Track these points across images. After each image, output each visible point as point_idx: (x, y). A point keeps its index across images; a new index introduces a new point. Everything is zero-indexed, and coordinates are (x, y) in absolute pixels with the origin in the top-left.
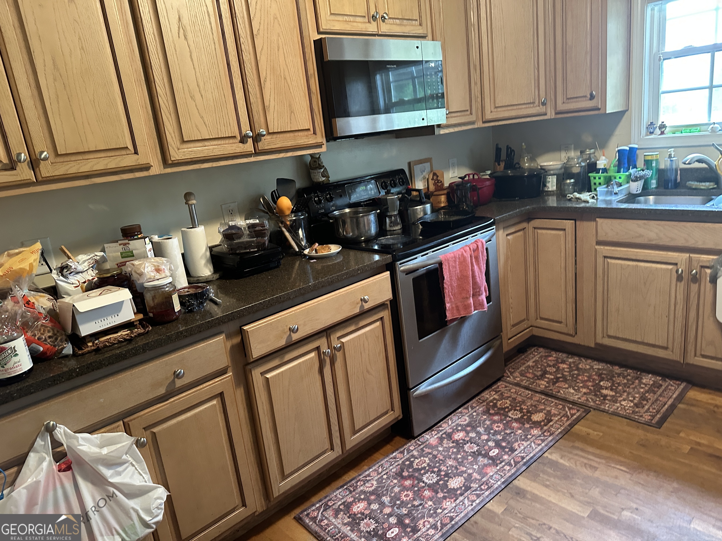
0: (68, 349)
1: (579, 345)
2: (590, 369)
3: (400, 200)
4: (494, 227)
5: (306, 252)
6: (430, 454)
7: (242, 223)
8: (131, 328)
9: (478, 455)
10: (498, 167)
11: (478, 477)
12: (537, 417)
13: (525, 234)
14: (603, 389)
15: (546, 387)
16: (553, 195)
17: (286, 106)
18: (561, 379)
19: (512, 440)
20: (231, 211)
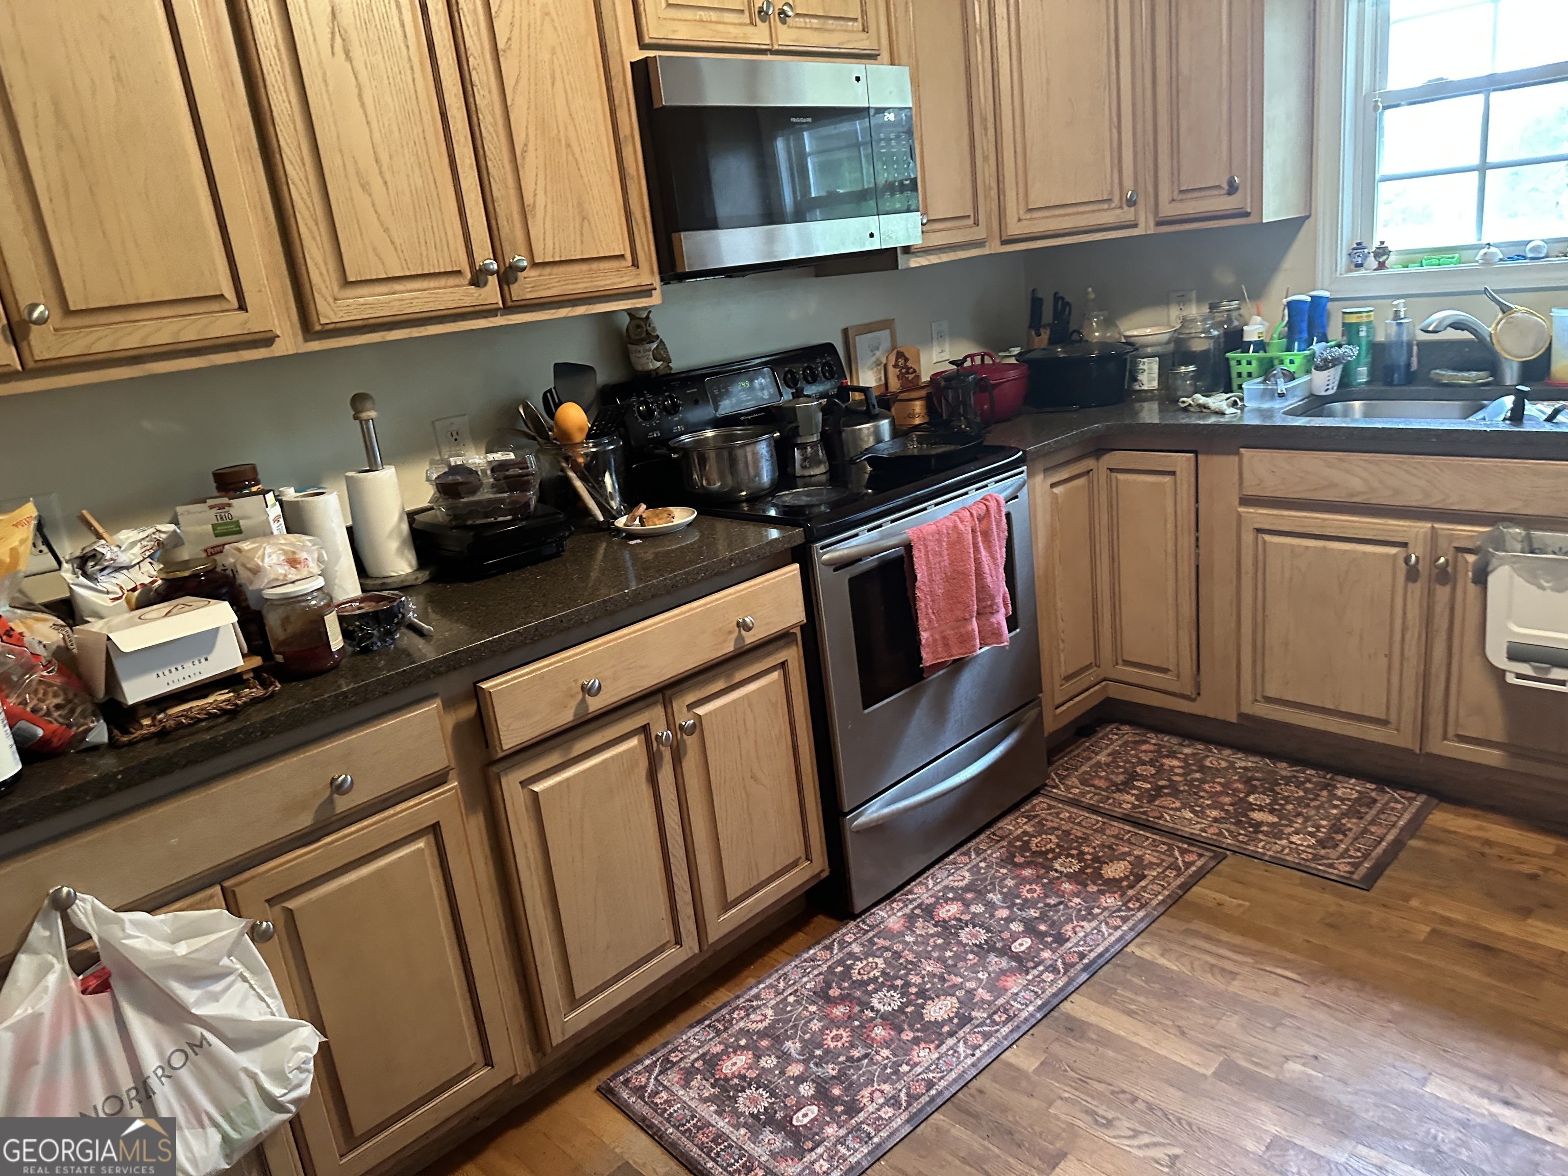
0: (99, 733)
1: (1206, 718)
2: (1226, 769)
3: (824, 410)
4: (1024, 468)
5: (621, 522)
6: (887, 949)
7: (477, 461)
8: (238, 687)
9: (988, 951)
10: (1037, 339)
11: (987, 997)
12: (1114, 870)
13: (1091, 482)
14: (1254, 810)
15: (1134, 807)
16: (1151, 399)
17: (570, 205)
18: (1166, 791)
19: (1059, 917)
20: (454, 434)
